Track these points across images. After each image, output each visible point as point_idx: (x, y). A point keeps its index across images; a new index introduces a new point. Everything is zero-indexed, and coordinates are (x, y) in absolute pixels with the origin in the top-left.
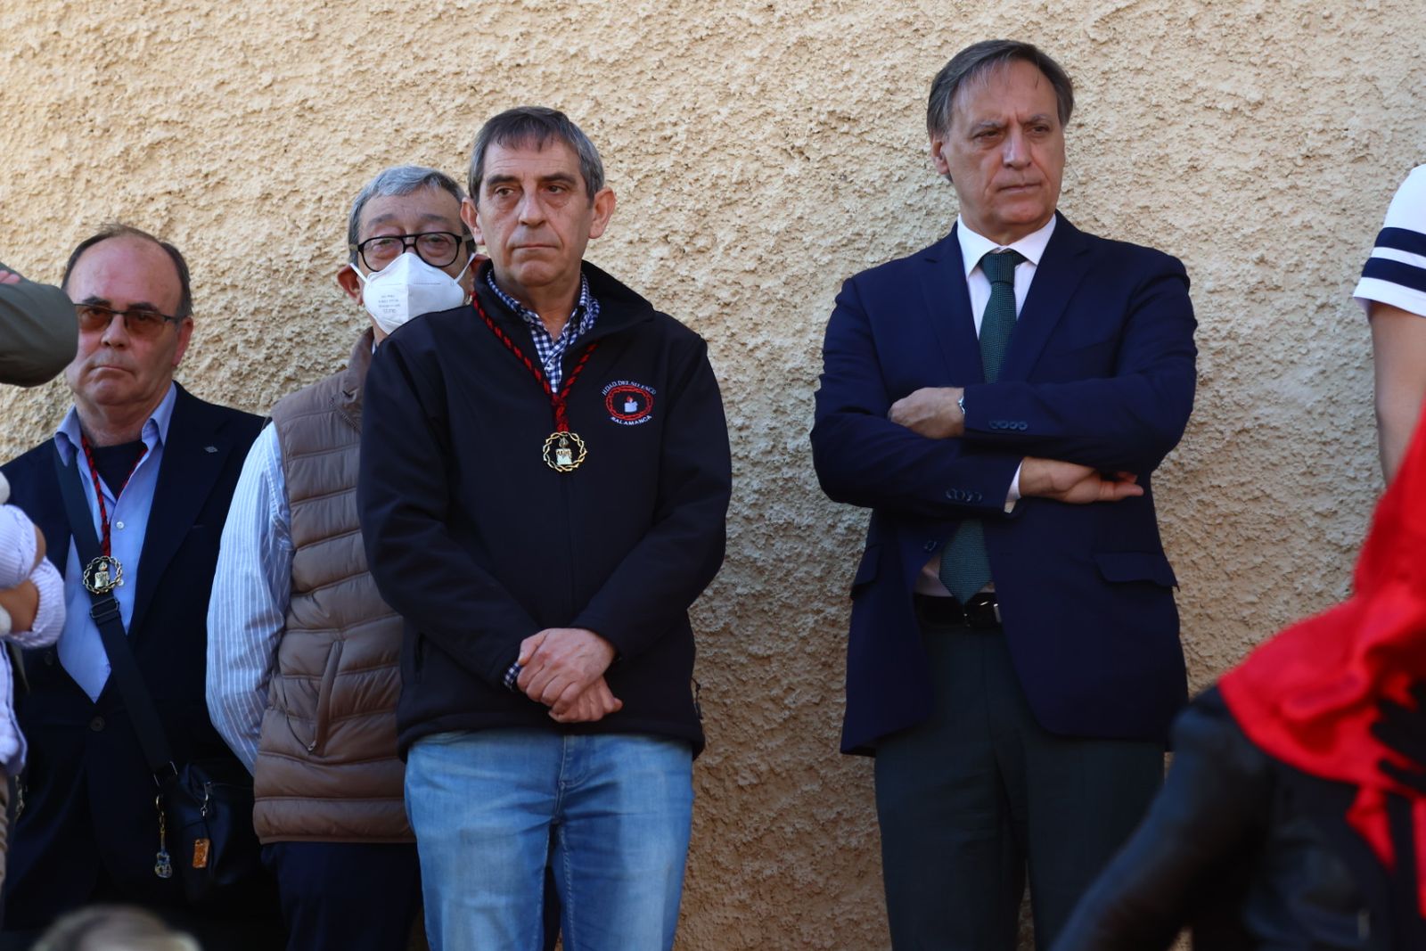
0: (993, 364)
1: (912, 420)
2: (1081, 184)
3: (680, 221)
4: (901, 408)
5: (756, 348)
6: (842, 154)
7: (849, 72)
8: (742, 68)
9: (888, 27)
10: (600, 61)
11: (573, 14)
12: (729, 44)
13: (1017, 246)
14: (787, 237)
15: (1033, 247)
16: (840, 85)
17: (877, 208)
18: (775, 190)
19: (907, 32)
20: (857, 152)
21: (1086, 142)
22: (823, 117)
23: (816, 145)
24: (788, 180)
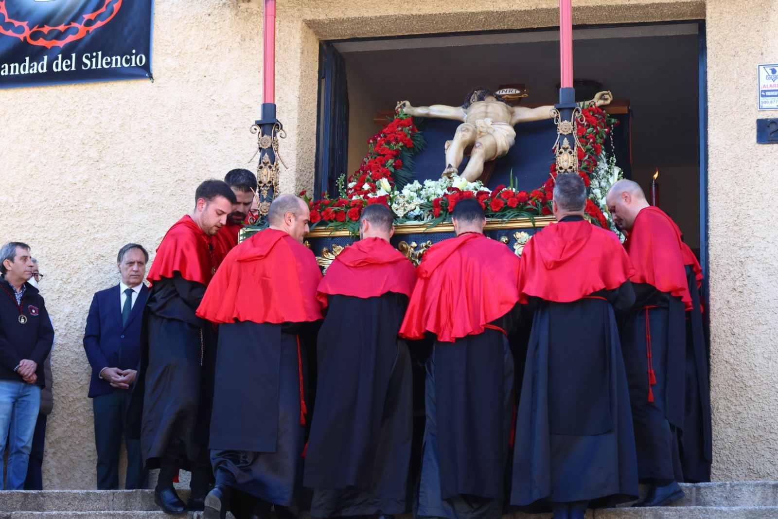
3: (65, 276)
5: (79, 305)
6: (101, 264)
7: (104, 246)
8: (81, 243)
10: (51, 239)
11: (46, 228)
12: (79, 238)
13: (133, 289)
14: (88, 281)
17: (107, 276)
18: (86, 271)
19: (117, 238)
20: (104, 264)
22: (97, 256)
23: (95, 261)
24: (89, 269)
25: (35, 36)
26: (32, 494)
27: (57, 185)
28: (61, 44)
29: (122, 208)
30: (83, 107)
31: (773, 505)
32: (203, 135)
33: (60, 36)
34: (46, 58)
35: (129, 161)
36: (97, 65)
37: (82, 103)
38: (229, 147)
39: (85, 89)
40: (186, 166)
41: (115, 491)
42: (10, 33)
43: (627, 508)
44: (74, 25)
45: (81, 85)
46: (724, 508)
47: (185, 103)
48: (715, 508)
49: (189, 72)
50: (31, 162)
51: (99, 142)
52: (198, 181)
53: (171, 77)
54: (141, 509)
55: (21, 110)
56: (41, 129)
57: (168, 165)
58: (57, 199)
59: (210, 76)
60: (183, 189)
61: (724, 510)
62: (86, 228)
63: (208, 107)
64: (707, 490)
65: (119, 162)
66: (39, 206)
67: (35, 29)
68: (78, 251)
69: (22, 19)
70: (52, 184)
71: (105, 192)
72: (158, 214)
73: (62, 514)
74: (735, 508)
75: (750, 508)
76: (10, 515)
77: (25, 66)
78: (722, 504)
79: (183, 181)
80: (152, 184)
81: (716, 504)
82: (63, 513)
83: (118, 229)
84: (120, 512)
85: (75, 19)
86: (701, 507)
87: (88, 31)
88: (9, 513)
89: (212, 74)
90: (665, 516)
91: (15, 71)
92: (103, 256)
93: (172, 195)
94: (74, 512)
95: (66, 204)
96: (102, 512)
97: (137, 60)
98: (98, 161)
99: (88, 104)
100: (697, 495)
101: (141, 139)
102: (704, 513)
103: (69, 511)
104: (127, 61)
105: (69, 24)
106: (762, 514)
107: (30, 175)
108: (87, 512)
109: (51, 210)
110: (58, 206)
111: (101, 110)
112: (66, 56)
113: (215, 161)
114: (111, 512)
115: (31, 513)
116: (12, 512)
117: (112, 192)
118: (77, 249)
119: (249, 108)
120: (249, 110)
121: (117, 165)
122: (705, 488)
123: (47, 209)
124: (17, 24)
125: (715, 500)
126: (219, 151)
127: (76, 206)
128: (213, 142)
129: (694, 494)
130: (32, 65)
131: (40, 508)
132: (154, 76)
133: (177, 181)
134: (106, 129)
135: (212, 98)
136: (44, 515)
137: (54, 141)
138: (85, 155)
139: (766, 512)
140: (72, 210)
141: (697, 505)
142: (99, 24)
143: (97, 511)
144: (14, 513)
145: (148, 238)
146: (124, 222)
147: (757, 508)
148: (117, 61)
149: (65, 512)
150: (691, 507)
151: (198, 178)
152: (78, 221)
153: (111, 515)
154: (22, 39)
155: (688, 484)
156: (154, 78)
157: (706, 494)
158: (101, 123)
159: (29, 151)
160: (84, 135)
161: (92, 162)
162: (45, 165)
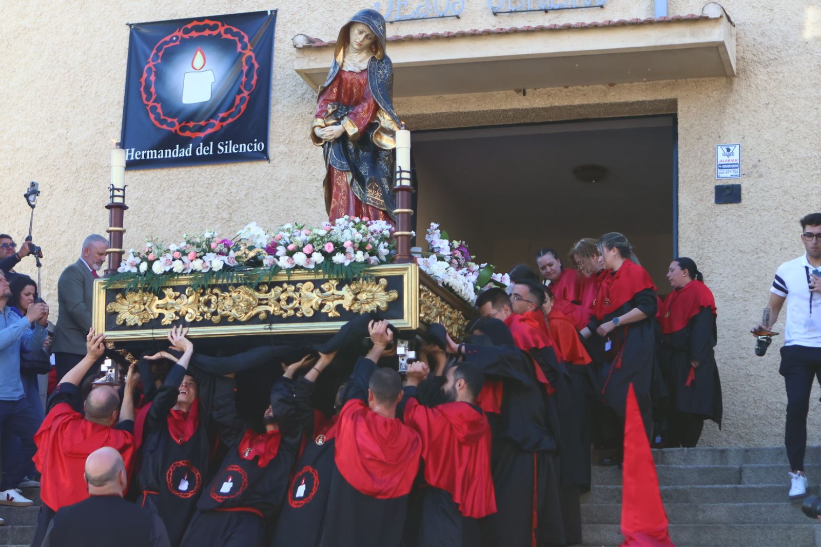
25: (183, 129)
28: (202, 135)
30: (219, 181)
33: (201, 129)
34: (191, 145)
36: (228, 150)
37: (218, 178)
39: (220, 169)
42: (165, 127)
44: (212, 121)
45: (216, 166)
47: (293, 178)
49: (296, 155)
50: (179, 221)
51: (229, 207)
53: (283, 158)
55: (173, 184)
56: (188, 197)
67: (183, 124)
69: (174, 117)
77: (175, 152)
85: (212, 117)
87: (222, 126)
89: (313, 157)
91: (168, 155)
97: (257, 147)
98: (229, 221)
99: (222, 179)
101: (260, 204)
104: (251, 148)
105: (208, 120)
111: (231, 183)
112: (206, 144)
113: (314, 220)
124: (169, 120)
130: (181, 150)
134: (235, 197)
135: (313, 173)
137: (196, 206)
142: (230, 120)
148: (244, 148)
154: (174, 131)
156: (270, 159)
158: (231, 193)
159: (179, 213)
160: (219, 201)
161: (225, 221)
162: (190, 224)
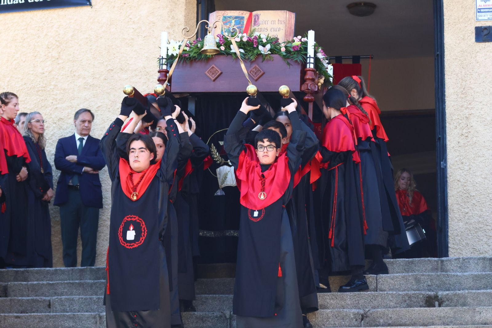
0: (80, 153)
1: (69, 160)
2: (93, 130)
4: (67, 158)
5: (48, 150)
6: (61, 124)
7: (62, 112)
8: (48, 111)
9: (68, 107)
10: (29, 109)
11: (26, 102)
12: (46, 107)
13: (84, 137)
14: (53, 135)
15: (86, 138)
16: (61, 114)
17: (65, 132)
18: (51, 128)
19: (70, 107)
20: (63, 123)
21: (94, 124)
22: (59, 118)
23: (58, 122)
24: (54, 127)
26: (21, 271)
27: (32, 74)
29: (74, 88)
30: (48, 24)
31: (489, 271)
32: (124, 41)
35: (77, 59)
37: (47, 22)
38: (141, 49)
39: (49, 13)
40: (113, 61)
41: (73, 268)
43: (397, 274)
45: (46, 10)
46: (458, 274)
47: (113, 21)
48: (453, 274)
49: (114, 1)
50: (15, 60)
51: (58, 46)
52: (121, 70)
53: (103, 4)
54: (90, 279)
55: (8, 27)
56: (22, 39)
57: (102, 61)
58: (32, 83)
59: (128, 3)
60: (112, 75)
61: (459, 275)
62: (51, 101)
63: (127, 23)
64: (448, 262)
65: (71, 59)
66: (21, 88)
68: (46, 116)
70: (29, 74)
71: (63, 78)
72: (97, 91)
73: (40, 284)
74: (466, 274)
75: (475, 273)
76: (7, 285)
78: (457, 271)
79: (112, 70)
80: (92, 73)
81: (453, 271)
82: (41, 282)
83: (71, 102)
84: (77, 281)
86: (444, 273)
88: (6, 284)
89: (129, 2)
90: (422, 279)
91: (4, 2)
92: (62, 119)
93: (105, 79)
94: (48, 282)
95: (38, 86)
96: (66, 282)
98: (58, 59)
99: (51, 23)
100: (441, 266)
101: (85, 44)
102: (447, 277)
103: (44, 281)
106: (483, 277)
107: (15, 68)
108: (56, 282)
109: (28, 90)
110: (33, 88)
111: (59, 26)
113: (132, 58)
114: (71, 281)
115: (20, 283)
116: (8, 282)
117: (67, 78)
118: (46, 115)
119: (153, 23)
120: (153, 24)
121: (70, 61)
122: (446, 261)
123: (26, 90)
125: (453, 269)
126: (134, 51)
127: (44, 87)
128: (131, 45)
129: (440, 265)
131: (26, 280)
132: (93, 4)
133: (108, 70)
134: (63, 38)
135: (130, 17)
136: (29, 284)
137: (29, 46)
138: (50, 55)
139: (485, 276)
140: (42, 90)
141: (441, 272)
143: (62, 281)
144: (9, 283)
145: (90, 107)
146: (75, 97)
147: (480, 273)
149: (42, 282)
150: (438, 273)
151: (121, 68)
152: (46, 97)
153: (71, 283)
155: (436, 259)
156: (92, 5)
157: (447, 265)
158: (59, 34)
159: (14, 53)
160: (49, 42)
161: (54, 59)
162: (24, 62)
